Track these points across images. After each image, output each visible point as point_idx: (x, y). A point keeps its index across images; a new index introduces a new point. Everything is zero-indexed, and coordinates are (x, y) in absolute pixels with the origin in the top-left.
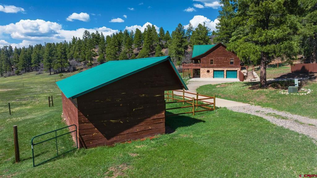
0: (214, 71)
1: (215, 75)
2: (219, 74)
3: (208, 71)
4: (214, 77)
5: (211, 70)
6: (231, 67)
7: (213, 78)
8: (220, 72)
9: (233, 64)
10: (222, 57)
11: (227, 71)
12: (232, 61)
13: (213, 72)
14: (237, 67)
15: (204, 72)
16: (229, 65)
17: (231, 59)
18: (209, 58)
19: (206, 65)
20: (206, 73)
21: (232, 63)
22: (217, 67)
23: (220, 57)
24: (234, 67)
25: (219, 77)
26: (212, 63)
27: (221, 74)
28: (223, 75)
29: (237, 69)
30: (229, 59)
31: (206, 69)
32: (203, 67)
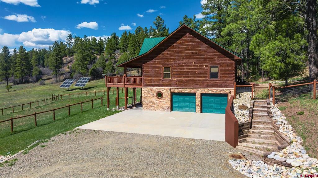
0: (172, 94)
1: (174, 104)
2: (184, 102)
3: (159, 95)
4: (174, 108)
5: (166, 92)
6: (213, 86)
7: (172, 110)
8: (187, 98)
9: (217, 77)
10: (190, 61)
11: (202, 95)
12: (214, 70)
13: (170, 97)
14: (227, 86)
15: (150, 97)
16: (206, 80)
17: (212, 67)
18: (160, 64)
19: (155, 80)
20: (154, 99)
21: (214, 75)
22: (179, 84)
23: (184, 61)
24: (221, 86)
25: (184, 109)
26: (166, 75)
27: (190, 102)
28: (193, 105)
29: (226, 91)
30: (207, 66)
31: (155, 90)
32: (147, 85)
